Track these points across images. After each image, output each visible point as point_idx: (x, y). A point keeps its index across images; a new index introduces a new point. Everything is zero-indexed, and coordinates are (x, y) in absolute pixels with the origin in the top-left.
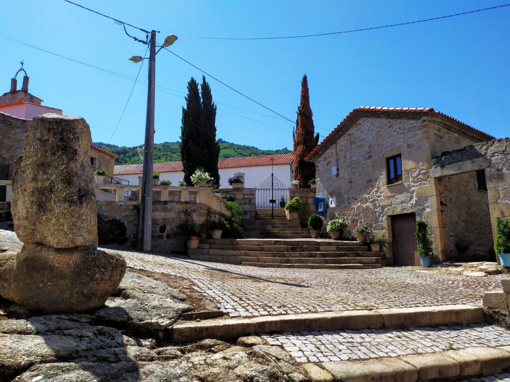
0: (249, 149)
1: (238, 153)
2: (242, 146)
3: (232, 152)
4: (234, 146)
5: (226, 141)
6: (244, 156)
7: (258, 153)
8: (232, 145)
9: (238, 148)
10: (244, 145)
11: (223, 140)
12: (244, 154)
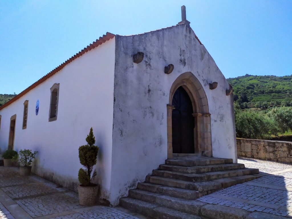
0: (269, 77)
1: (261, 82)
2: (264, 76)
3: (256, 81)
4: (257, 77)
5: (251, 75)
6: (265, 82)
7: (276, 79)
8: (256, 77)
9: (260, 78)
10: (265, 75)
11: (249, 75)
12: (265, 81)
